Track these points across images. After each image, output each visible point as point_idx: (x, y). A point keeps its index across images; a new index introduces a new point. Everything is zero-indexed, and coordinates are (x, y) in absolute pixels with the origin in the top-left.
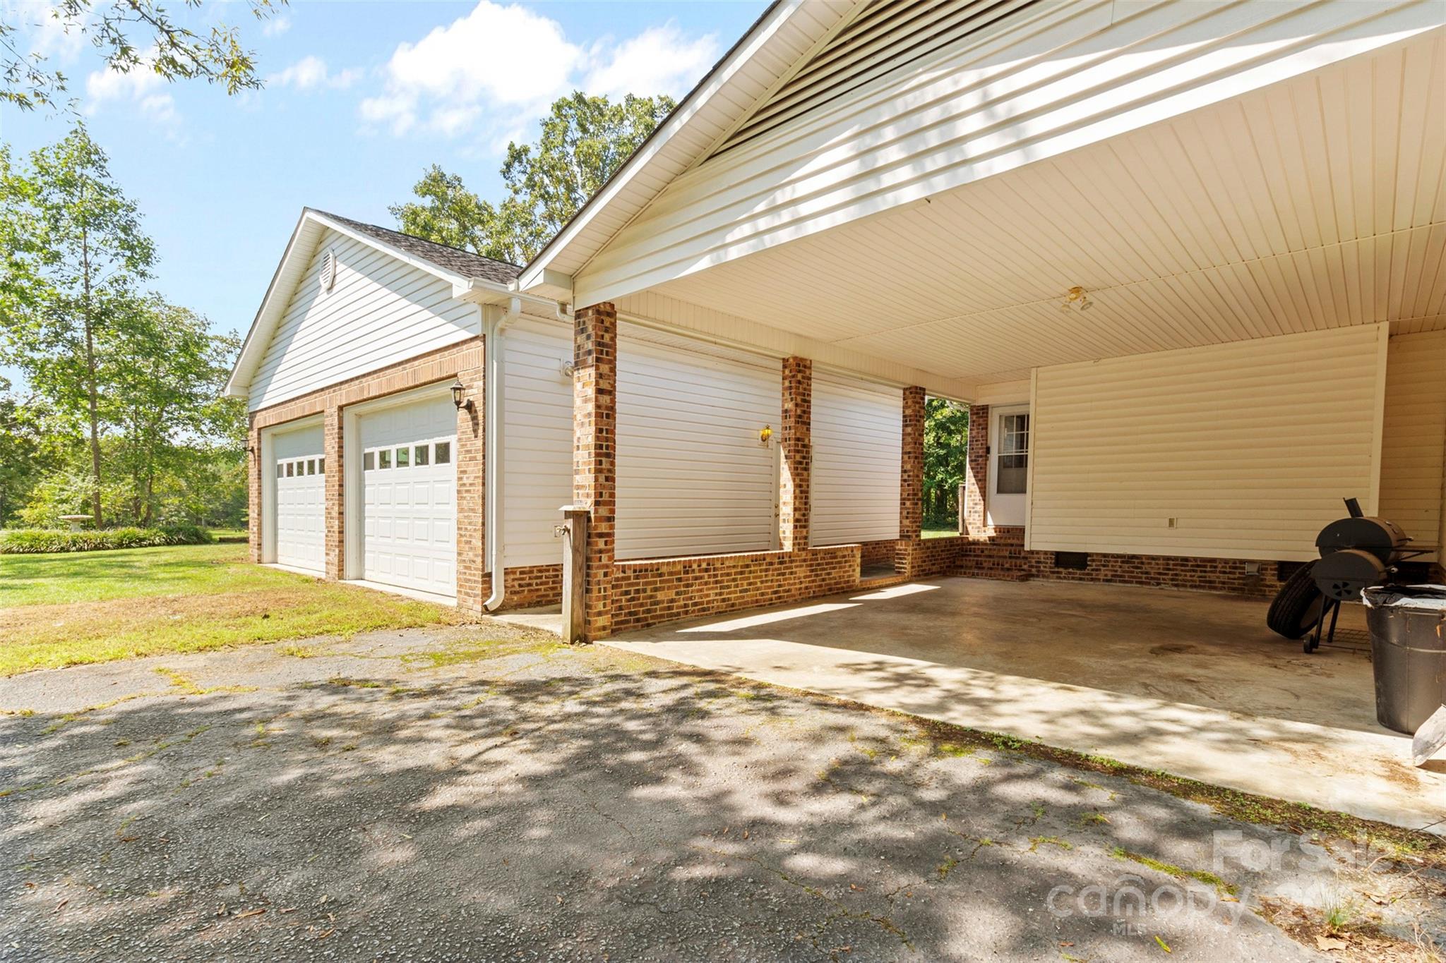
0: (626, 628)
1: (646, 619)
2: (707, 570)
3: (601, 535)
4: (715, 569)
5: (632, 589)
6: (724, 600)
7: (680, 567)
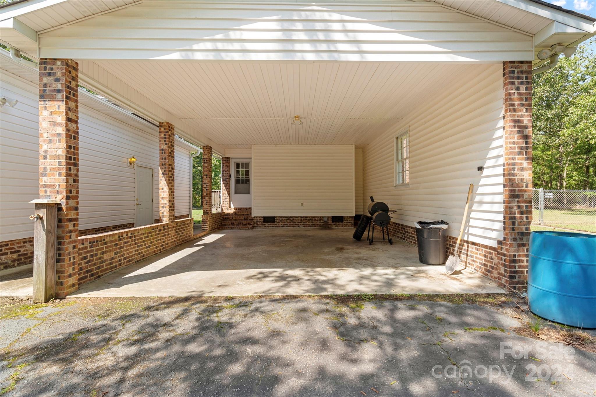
0: (85, 282)
1: (97, 273)
2: (131, 237)
3: (71, 220)
4: (135, 236)
5: (89, 255)
6: (139, 254)
7: (116, 237)
